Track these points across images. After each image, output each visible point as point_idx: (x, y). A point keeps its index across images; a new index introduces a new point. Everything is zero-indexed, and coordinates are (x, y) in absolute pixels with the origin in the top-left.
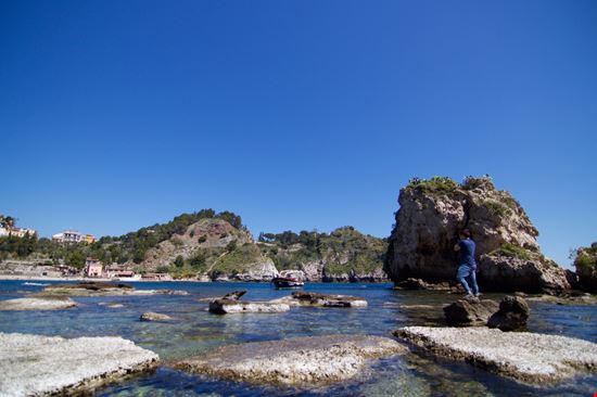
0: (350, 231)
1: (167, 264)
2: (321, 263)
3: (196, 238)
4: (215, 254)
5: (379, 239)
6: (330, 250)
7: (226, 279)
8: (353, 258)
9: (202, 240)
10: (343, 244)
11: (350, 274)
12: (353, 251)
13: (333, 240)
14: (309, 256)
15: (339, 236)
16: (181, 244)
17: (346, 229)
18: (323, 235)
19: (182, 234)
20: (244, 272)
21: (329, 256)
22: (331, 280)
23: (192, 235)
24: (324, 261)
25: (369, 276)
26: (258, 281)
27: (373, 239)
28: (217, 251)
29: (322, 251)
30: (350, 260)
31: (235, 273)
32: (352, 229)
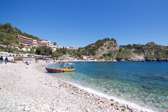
0: (153, 44)
1: (101, 55)
2: (145, 55)
3: (106, 47)
4: (114, 53)
5: (166, 47)
6: (147, 50)
7: (123, 60)
8: (156, 53)
9: (108, 48)
10: (152, 48)
11: (157, 58)
12: (156, 51)
13: (148, 47)
14: (140, 52)
15: (149, 46)
16: (103, 49)
17: (151, 43)
18: (143, 45)
19: (103, 46)
20: (129, 58)
21: (147, 53)
22: (150, 60)
23: (105, 46)
24: (146, 54)
25: (165, 59)
26: (137, 61)
27: (163, 46)
28: (114, 51)
29: (144, 51)
30: (155, 54)
31: (127, 59)
32: (153, 43)
